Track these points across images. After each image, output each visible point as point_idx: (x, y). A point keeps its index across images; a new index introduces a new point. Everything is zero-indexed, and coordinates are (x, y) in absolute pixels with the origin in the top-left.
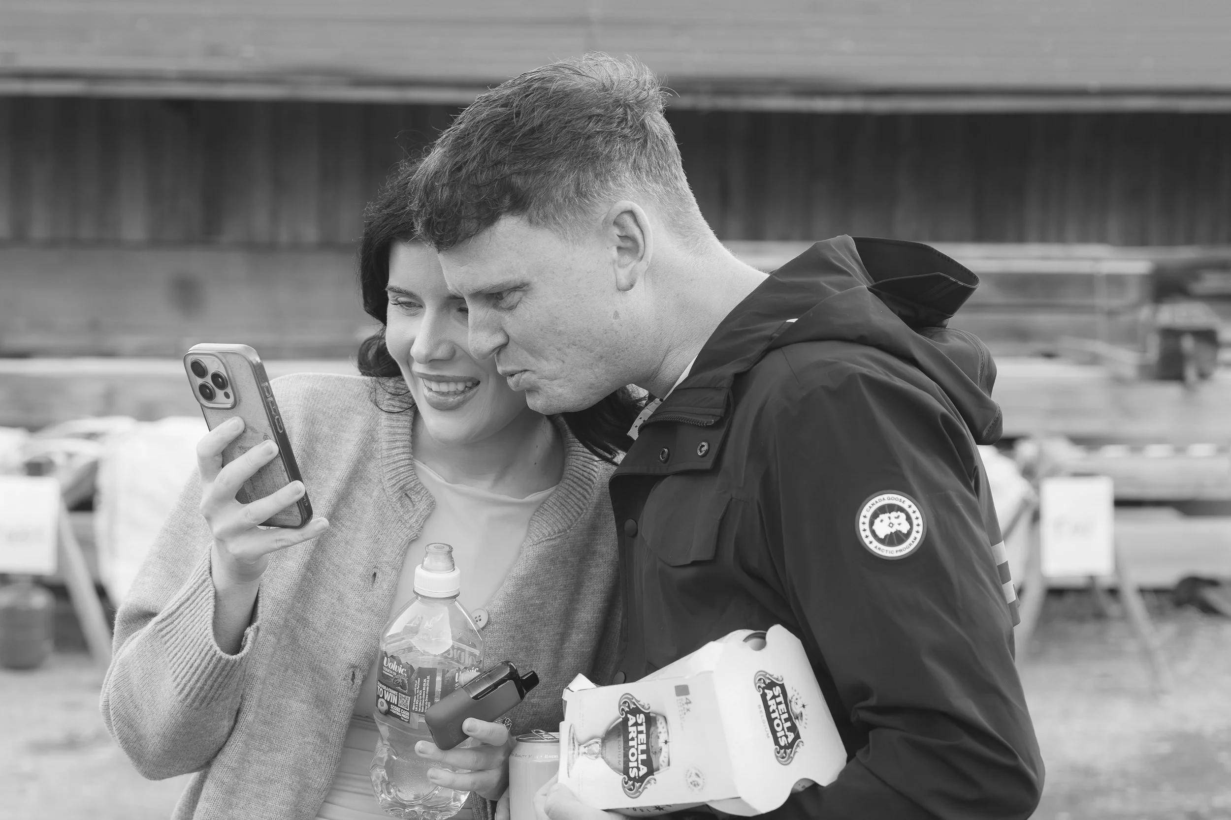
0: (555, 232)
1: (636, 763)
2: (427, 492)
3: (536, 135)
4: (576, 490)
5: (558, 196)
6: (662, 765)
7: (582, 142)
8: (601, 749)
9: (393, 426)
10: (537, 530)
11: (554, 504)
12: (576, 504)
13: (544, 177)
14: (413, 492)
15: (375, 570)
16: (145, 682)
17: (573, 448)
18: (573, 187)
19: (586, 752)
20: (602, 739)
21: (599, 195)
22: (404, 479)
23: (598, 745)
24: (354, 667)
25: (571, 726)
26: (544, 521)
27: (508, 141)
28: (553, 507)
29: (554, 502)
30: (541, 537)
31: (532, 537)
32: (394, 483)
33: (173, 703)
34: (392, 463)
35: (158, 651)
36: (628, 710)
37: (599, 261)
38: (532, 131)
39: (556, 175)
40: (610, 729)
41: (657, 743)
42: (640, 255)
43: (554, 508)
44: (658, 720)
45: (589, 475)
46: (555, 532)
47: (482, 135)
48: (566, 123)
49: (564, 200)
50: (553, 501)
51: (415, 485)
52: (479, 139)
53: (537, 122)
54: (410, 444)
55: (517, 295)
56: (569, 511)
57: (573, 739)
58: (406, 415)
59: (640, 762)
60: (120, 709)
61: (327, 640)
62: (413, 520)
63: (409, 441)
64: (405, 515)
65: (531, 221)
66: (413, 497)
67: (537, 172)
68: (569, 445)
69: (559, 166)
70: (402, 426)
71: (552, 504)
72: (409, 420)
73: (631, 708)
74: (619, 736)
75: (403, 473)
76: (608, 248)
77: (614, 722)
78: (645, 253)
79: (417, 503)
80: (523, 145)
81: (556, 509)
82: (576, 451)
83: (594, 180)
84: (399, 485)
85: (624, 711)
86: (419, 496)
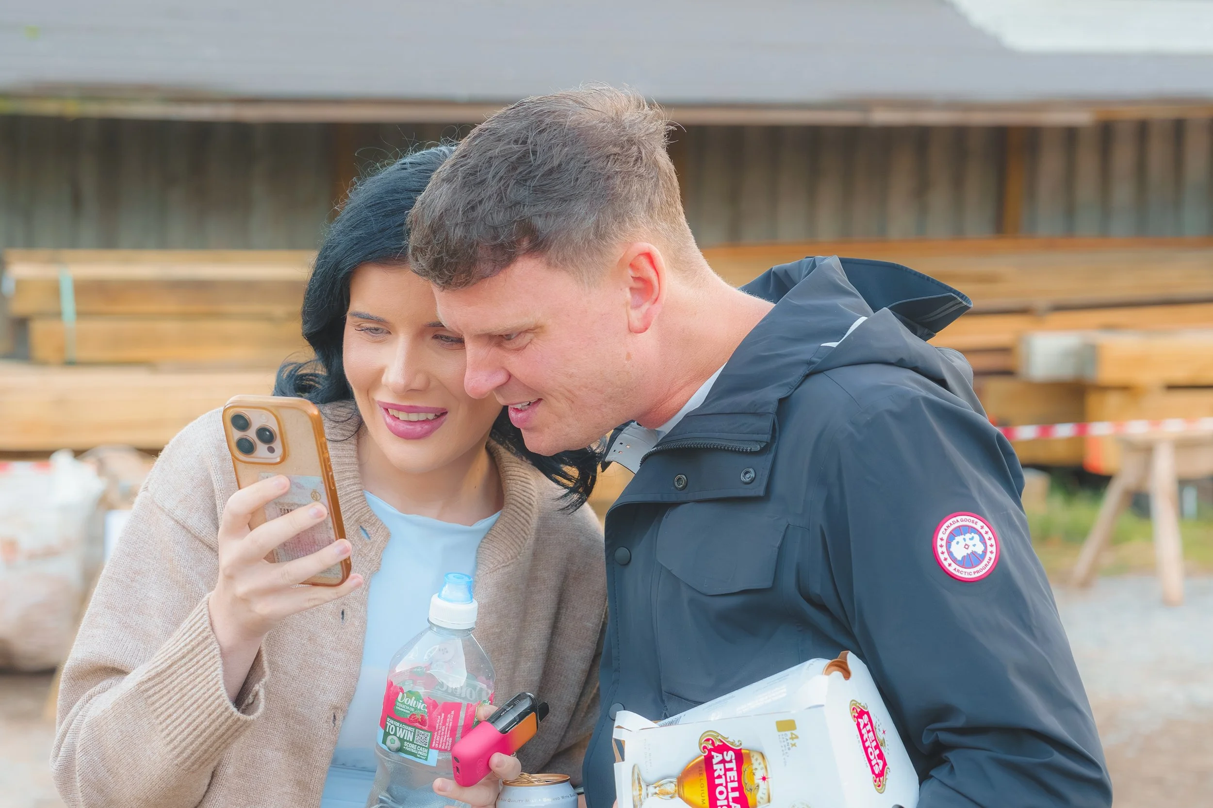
0: (572, 275)
1: (726, 801)
2: (382, 523)
3: (555, 176)
4: (520, 516)
5: (577, 237)
6: (759, 802)
7: (602, 183)
8: (677, 788)
9: (340, 456)
10: (490, 558)
11: (502, 530)
12: (522, 530)
13: (565, 220)
14: (367, 523)
15: (343, 607)
16: (124, 745)
17: (510, 472)
18: (592, 230)
19: (658, 792)
20: (677, 778)
21: (616, 237)
22: (358, 511)
23: (673, 785)
24: (336, 708)
25: (634, 766)
26: (495, 547)
27: (526, 181)
28: (501, 533)
29: (502, 528)
30: (496, 564)
31: (487, 565)
32: (349, 516)
33: (165, 767)
34: (345, 495)
35: (141, 712)
36: (712, 747)
37: (612, 302)
38: (551, 171)
39: (577, 218)
40: (687, 768)
41: (753, 780)
42: (654, 297)
43: (503, 535)
44: (753, 757)
45: (529, 500)
46: (508, 559)
47: (497, 173)
48: (585, 163)
49: (584, 243)
50: (500, 527)
51: (370, 517)
52: (494, 177)
53: (556, 163)
54: (358, 473)
55: (529, 336)
56: (517, 537)
57: (639, 779)
58: (350, 443)
59: (730, 800)
60: (89, 774)
61: (300, 683)
62: (373, 553)
63: (357, 471)
64: (363, 548)
65: (549, 264)
66: (368, 529)
67: (558, 215)
68: (505, 469)
69: (580, 208)
70: (349, 455)
71: (500, 530)
72: (354, 449)
73: (716, 745)
74: (701, 774)
75: (356, 504)
76: (621, 290)
77: (693, 761)
78: (660, 296)
79: (373, 535)
80: (543, 185)
81: (504, 536)
82: (513, 476)
83: (613, 222)
84: (355, 517)
85: (707, 748)
86: (374, 528)
